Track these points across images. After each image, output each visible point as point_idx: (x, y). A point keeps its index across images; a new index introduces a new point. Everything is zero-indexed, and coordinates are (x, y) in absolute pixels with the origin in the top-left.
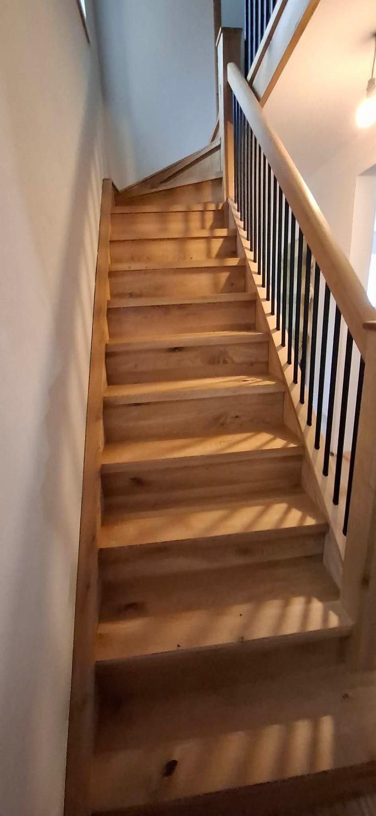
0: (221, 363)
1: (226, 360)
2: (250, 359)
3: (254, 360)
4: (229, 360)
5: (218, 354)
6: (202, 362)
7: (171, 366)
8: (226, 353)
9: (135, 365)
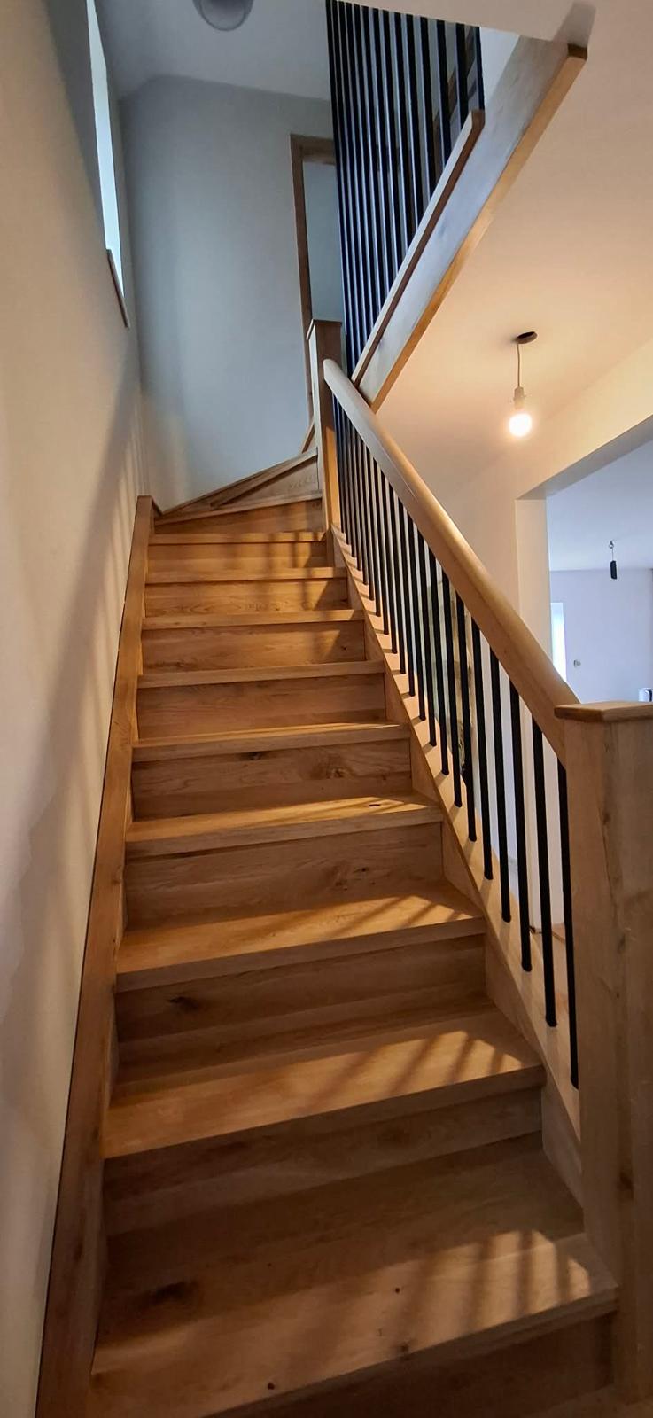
0: (332, 777)
1: (340, 770)
2: (381, 768)
3: (387, 769)
4: (345, 772)
5: (327, 761)
6: (300, 776)
7: (246, 783)
8: (341, 759)
9: (185, 783)
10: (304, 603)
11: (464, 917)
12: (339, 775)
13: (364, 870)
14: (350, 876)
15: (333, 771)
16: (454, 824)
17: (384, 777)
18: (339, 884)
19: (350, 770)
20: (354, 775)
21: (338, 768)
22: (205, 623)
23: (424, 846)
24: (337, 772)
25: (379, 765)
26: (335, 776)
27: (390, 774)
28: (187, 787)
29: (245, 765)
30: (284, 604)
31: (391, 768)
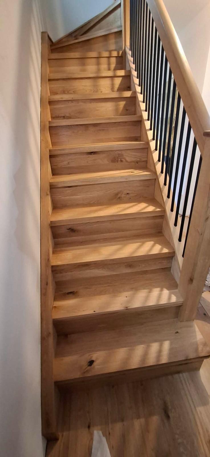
0: (119, 162)
1: (122, 159)
3: (139, 159)
4: (124, 160)
5: (117, 156)
6: (108, 161)
7: (89, 163)
8: (122, 155)
9: (68, 163)
10: (112, 89)
11: (158, 210)
12: (122, 161)
13: (128, 194)
14: (123, 196)
15: (120, 160)
16: (159, 180)
17: (137, 162)
18: (119, 198)
19: (125, 159)
20: (127, 161)
22: (72, 98)
23: (148, 187)
24: (121, 160)
25: (136, 158)
26: (120, 162)
27: (140, 161)
28: (69, 164)
29: (89, 157)
30: (104, 89)
31: (140, 159)
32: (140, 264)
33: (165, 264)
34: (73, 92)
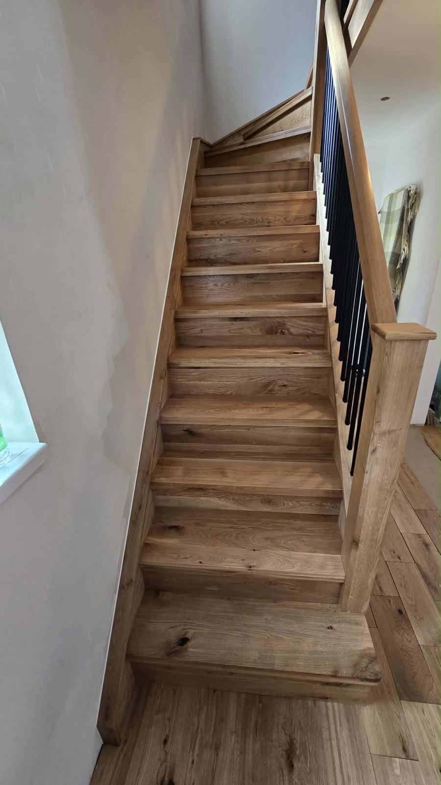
1: (283, 330)
2: (307, 331)
3: (310, 332)
4: (286, 331)
5: (276, 325)
6: (261, 331)
7: (233, 333)
8: (284, 324)
9: (201, 330)
12: (282, 333)
13: (284, 386)
14: (276, 388)
15: (280, 331)
17: (308, 336)
18: (271, 391)
19: (288, 330)
20: (291, 333)
21: (282, 330)
23: (319, 378)
24: (281, 331)
26: (280, 334)
27: (312, 335)
28: (202, 332)
29: (233, 324)
30: (274, 218)
31: (313, 332)
32: (285, 502)
33: (328, 509)
34: (226, 222)
